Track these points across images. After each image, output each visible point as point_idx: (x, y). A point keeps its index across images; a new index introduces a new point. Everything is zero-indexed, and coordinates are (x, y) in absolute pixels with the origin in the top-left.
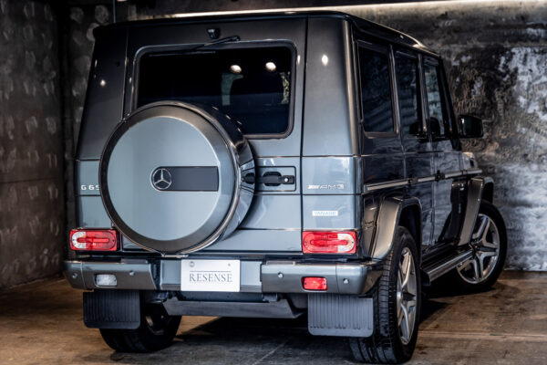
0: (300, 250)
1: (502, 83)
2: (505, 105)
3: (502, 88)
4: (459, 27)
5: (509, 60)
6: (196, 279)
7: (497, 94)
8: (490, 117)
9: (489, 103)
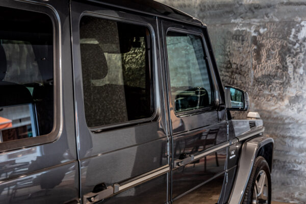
1: (292, 50)
2: (295, 68)
3: (292, 55)
4: (259, 5)
5: (298, 31)
7: (289, 60)
8: (281, 78)
9: (281, 67)
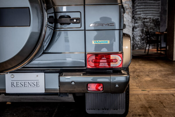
0: (84, 66)
6: (15, 85)
